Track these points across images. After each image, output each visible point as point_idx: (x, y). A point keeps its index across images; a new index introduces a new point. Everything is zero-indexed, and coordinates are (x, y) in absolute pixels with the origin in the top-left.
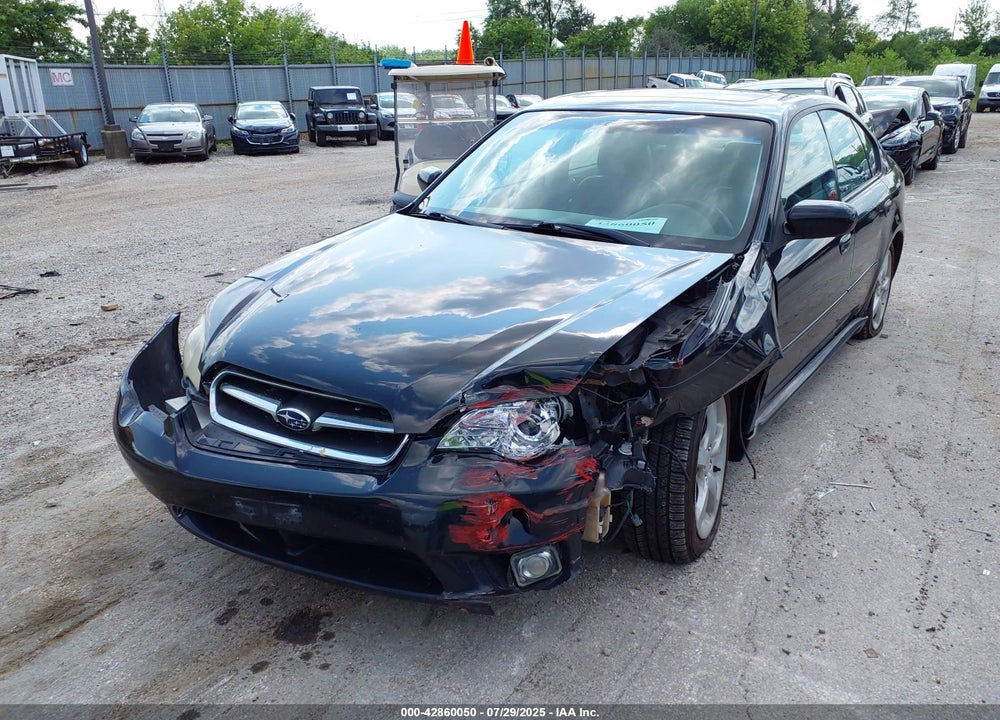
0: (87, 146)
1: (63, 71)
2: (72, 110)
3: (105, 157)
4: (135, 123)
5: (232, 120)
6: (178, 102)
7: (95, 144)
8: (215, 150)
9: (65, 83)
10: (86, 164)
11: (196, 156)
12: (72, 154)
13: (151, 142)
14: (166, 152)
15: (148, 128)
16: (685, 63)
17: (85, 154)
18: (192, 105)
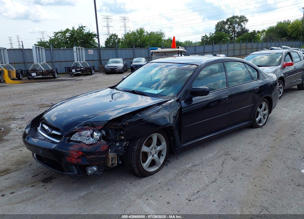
0: (94, 70)
1: (91, 50)
2: (92, 60)
3: (98, 72)
4: (106, 64)
5: (131, 63)
6: (119, 58)
7: (97, 69)
8: (127, 71)
9: (91, 53)
10: (93, 74)
11: (120, 72)
12: (90, 72)
13: (109, 69)
14: (113, 71)
15: (109, 65)
16: (277, 44)
17: (93, 71)
18: (121, 59)
